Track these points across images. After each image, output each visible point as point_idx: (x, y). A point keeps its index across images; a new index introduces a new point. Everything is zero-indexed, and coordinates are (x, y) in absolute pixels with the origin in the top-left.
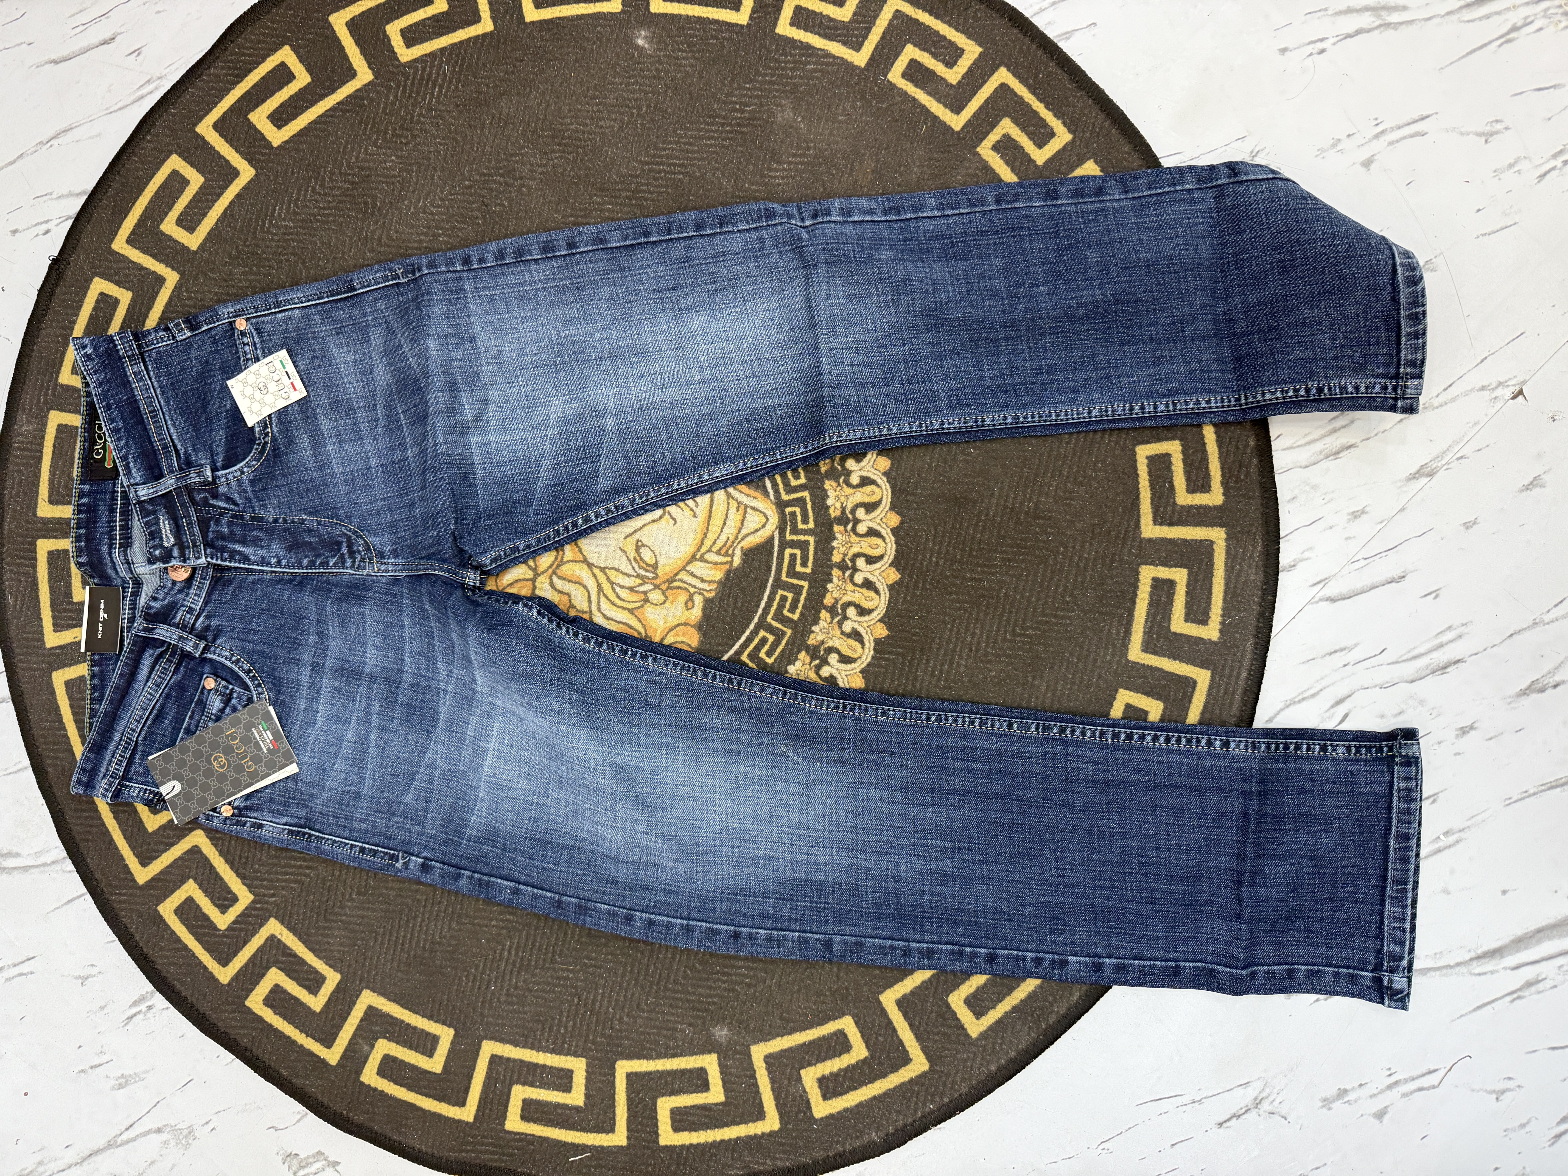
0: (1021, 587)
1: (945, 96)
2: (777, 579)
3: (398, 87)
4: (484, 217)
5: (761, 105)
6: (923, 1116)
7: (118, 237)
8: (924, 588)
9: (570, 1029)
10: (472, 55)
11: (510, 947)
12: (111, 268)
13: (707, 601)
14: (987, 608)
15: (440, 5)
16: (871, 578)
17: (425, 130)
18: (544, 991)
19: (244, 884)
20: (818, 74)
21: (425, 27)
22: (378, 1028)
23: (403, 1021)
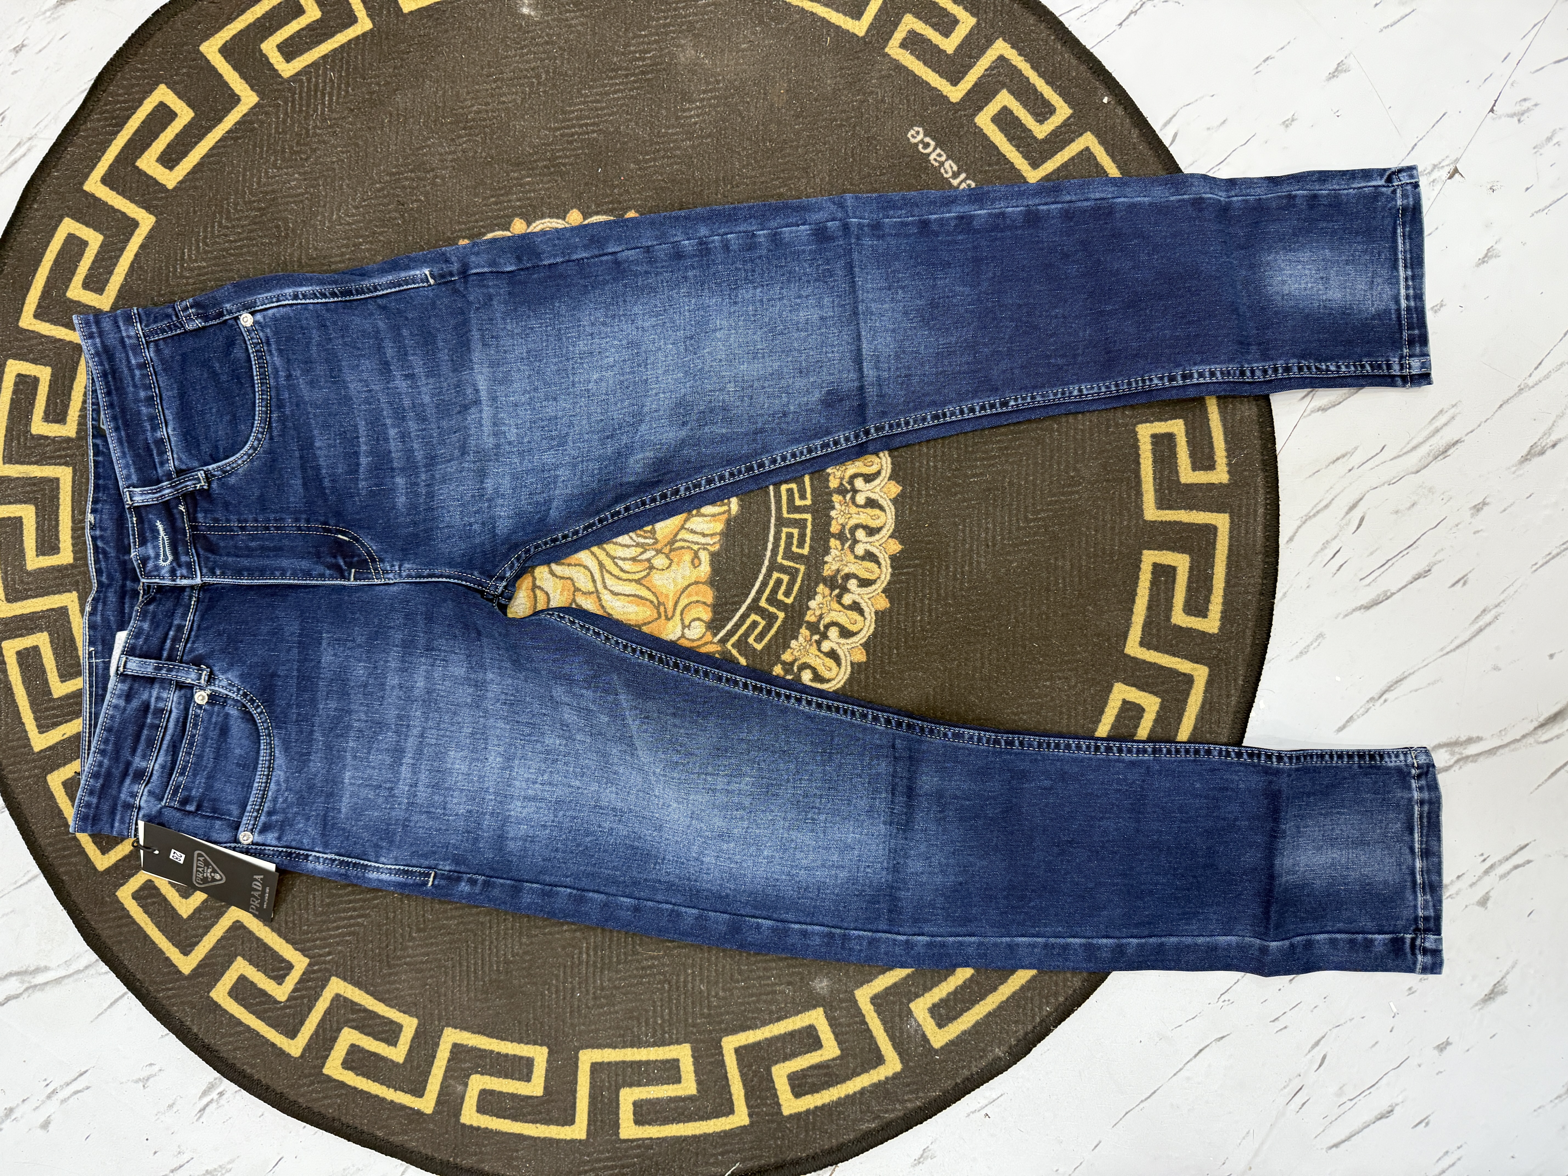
0: (1024, 473)
1: (843, 5)
2: (779, 517)
3: (286, 103)
4: (403, 216)
5: (661, 49)
6: (1042, 1021)
7: (24, 314)
8: (928, 495)
9: (667, 1017)
10: (356, 57)
11: (588, 948)
12: (23, 347)
13: (714, 556)
14: (995, 500)
15: (312, 13)
16: (873, 496)
17: (324, 142)
18: (632, 985)
19: (296, 949)
20: (712, 8)
21: (301, 39)
22: (468, 1065)
23: (492, 1052)
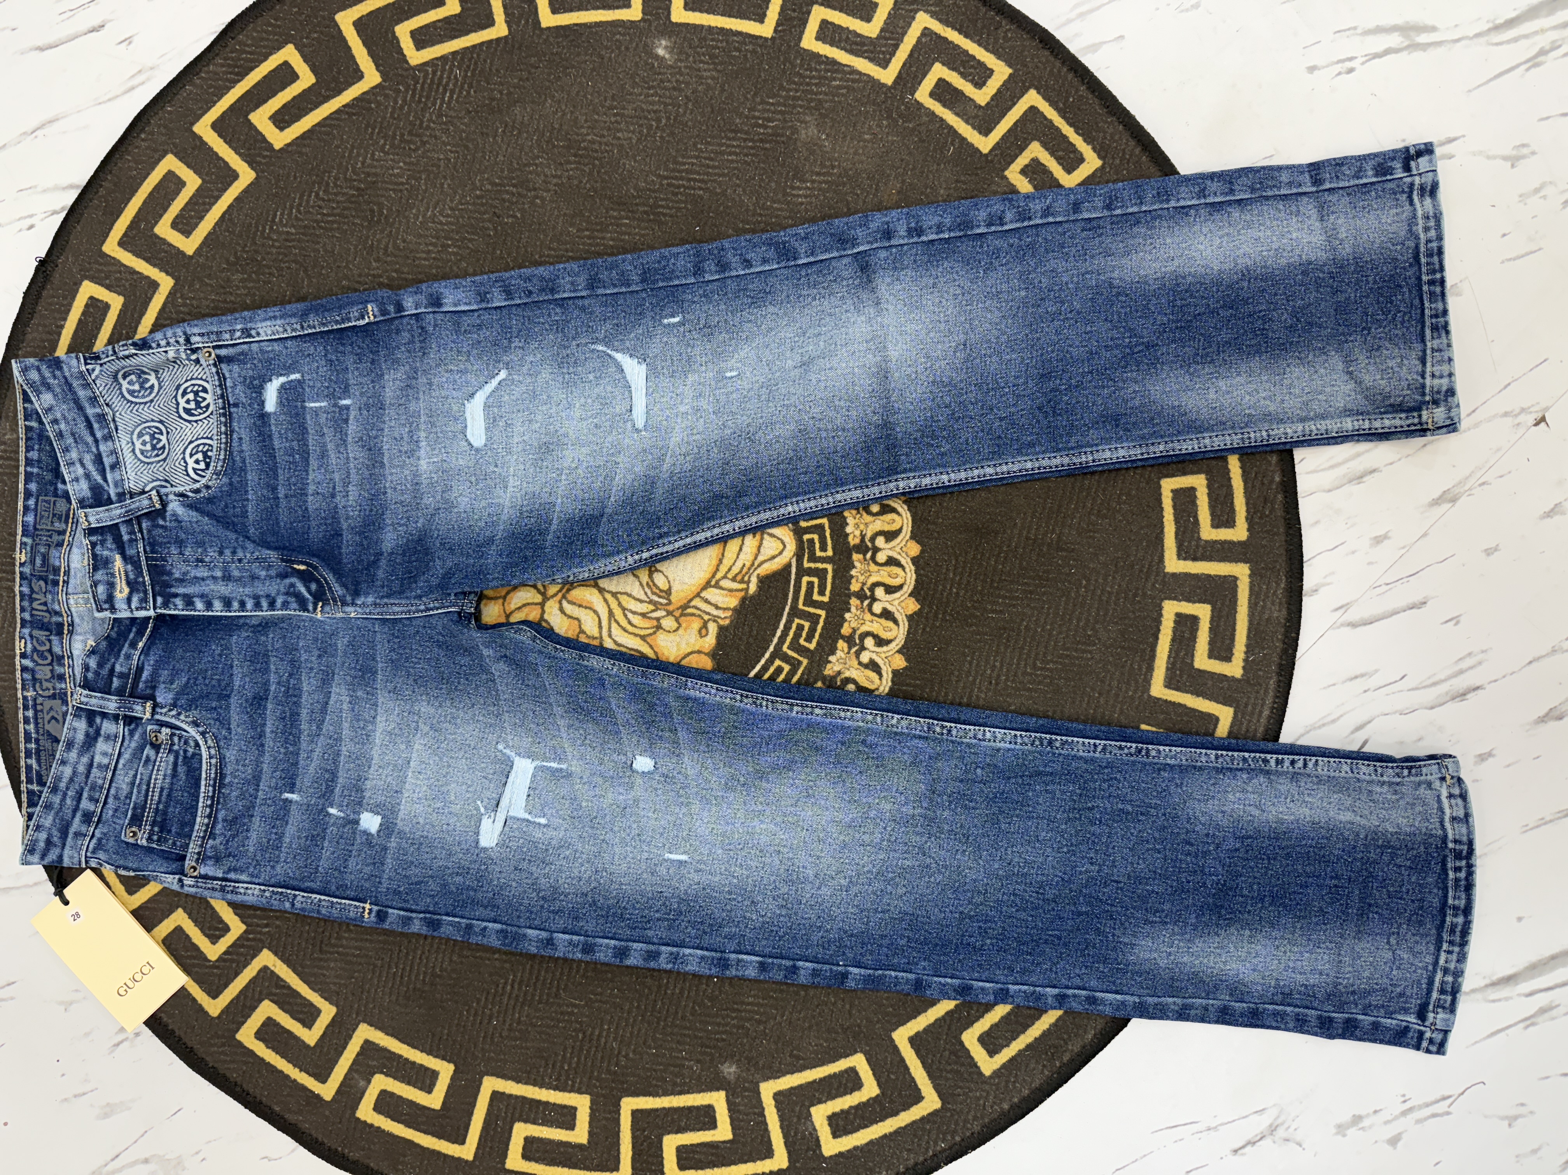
0: (1042, 621)
1: (974, 118)
2: (794, 607)
3: (407, 91)
4: (495, 229)
5: (785, 121)
6: (934, 1155)
7: (109, 240)
8: (944, 620)
9: (574, 1065)
10: (485, 61)
11: (513, 981)
12: (101, 271)
13: (722, 629)
14: (1008, 641)
15: (452, 7)
16: (890, 608)
17: (436, 137)
18: (548, 1027)
19: (236, 914)
20: (844, 91)
21: (436, 29)
22: (375, 1063)
23: (400, 1056)
